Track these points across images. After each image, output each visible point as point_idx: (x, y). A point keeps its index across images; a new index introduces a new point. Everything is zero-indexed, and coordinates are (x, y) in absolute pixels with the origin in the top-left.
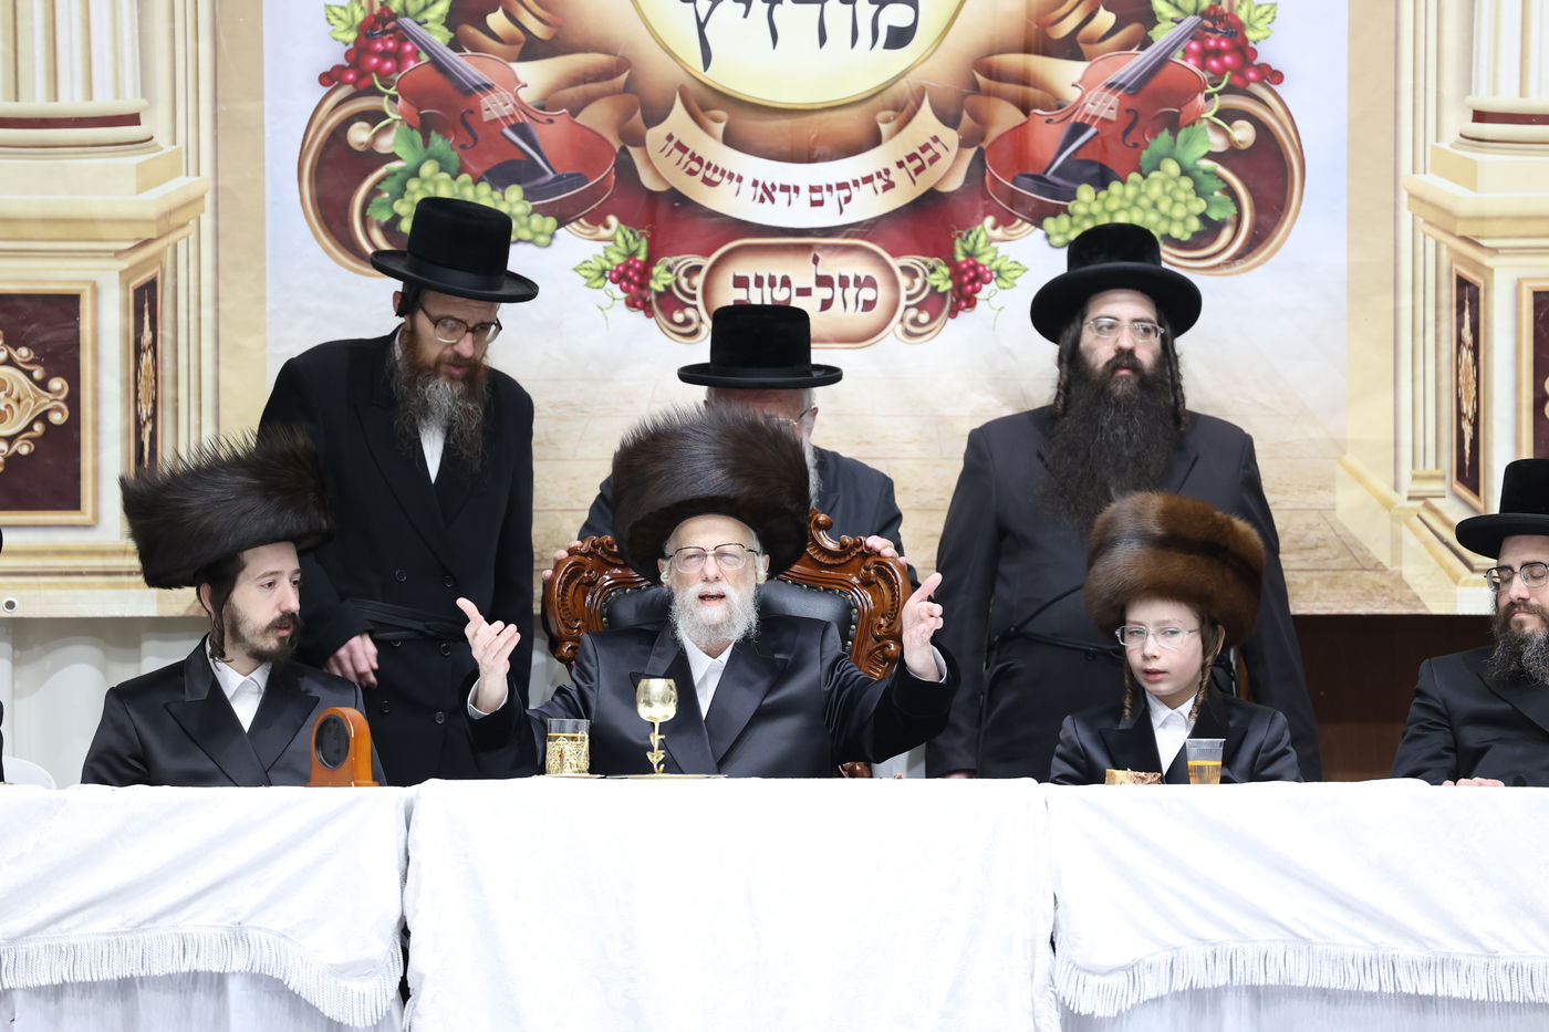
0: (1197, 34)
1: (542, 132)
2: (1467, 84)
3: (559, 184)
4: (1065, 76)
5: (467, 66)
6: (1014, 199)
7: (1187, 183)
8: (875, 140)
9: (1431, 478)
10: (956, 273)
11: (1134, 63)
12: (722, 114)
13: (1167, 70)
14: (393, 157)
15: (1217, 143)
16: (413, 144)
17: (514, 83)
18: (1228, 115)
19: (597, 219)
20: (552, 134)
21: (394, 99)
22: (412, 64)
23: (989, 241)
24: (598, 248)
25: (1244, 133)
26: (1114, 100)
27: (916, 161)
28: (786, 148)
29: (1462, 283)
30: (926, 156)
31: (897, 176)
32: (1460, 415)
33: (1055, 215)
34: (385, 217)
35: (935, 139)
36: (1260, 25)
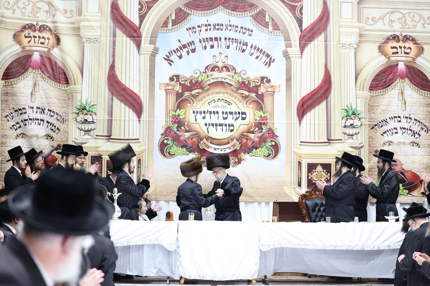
0: (268, 131)
1: (188, 141)
2: (300, 138)
3: (190, 148)
4: (252, 136)
5: (179, 133)
6: (245, 150)
7: (267, 149)
8: (229, 143)
9: (295, 185)
10: (238, 159)
11: (260, 134)
12: (210, 139)
13: (264, 135)
14: (170, 144)
15: (270, 144)
16: (172, 142)
17: (185, 135)
18: (271, 141)
19: (194, 152)
20: (189, 142)
21: (170, 137)
22: (172, 133)
23: (243, 155)
24: (194, 156)
25: (273, 143)
26: (258, 139)
27: (234, 146)
28: (218, 144)
29: (299, 162)
30: (235, 145)
31: (231, 147)
32: (299, 178)
33: (250, 153)
34: (169, 151)
35: (236, 143)
36: (275, 130)
